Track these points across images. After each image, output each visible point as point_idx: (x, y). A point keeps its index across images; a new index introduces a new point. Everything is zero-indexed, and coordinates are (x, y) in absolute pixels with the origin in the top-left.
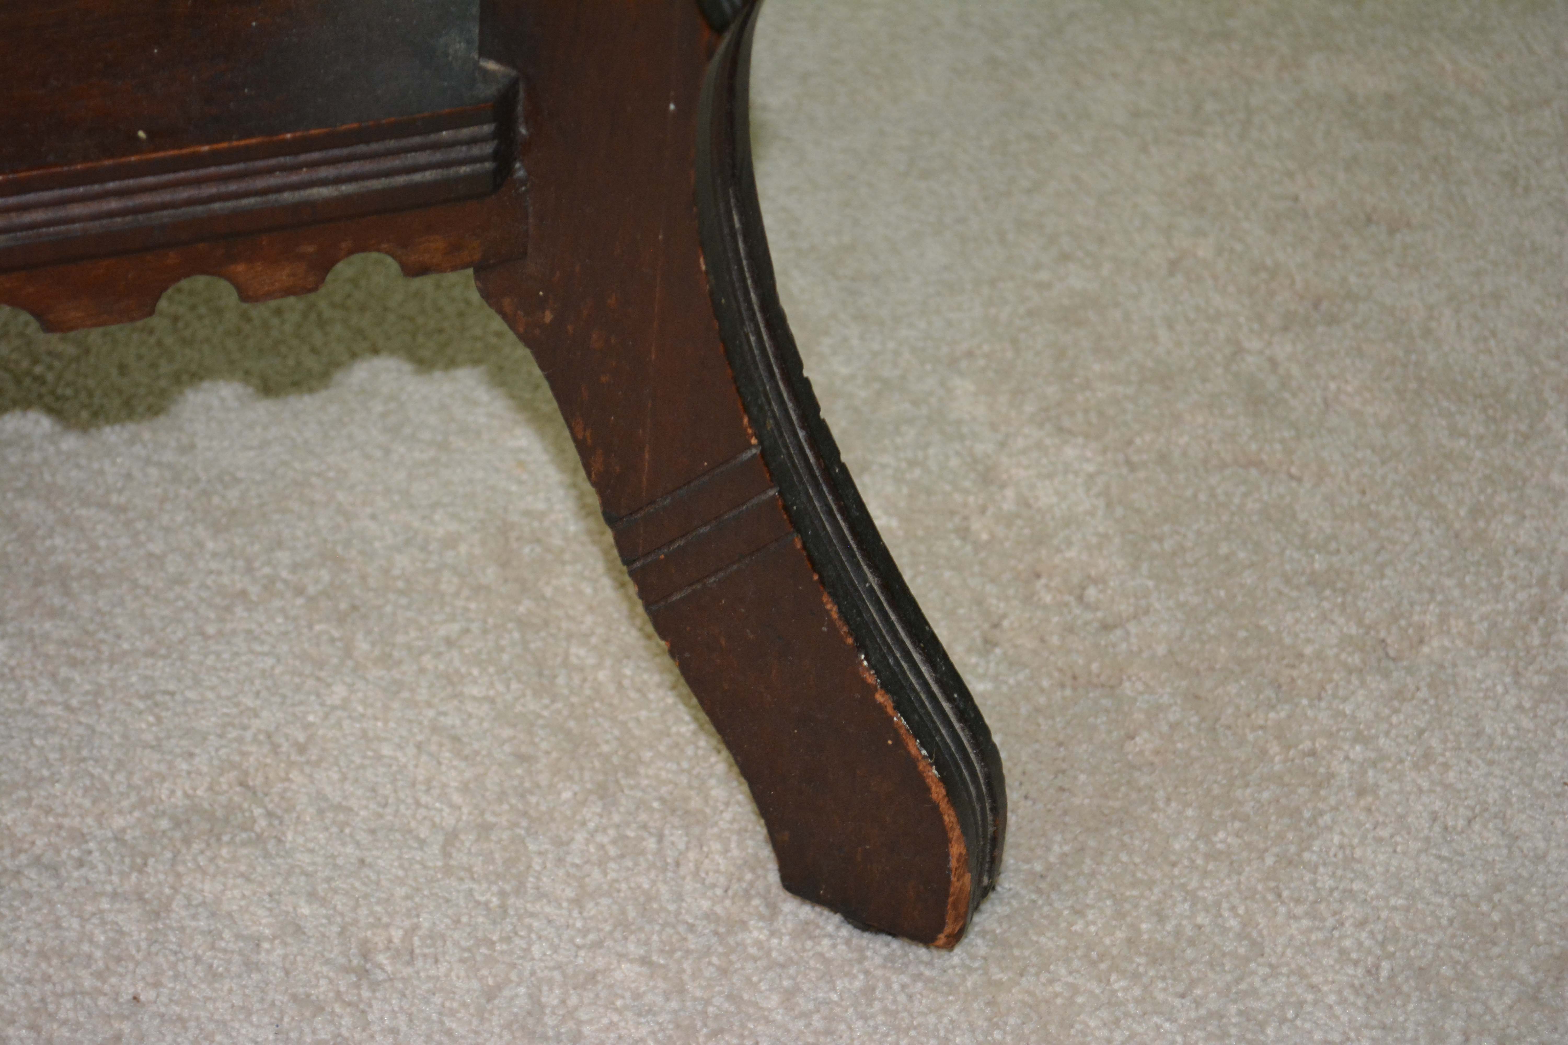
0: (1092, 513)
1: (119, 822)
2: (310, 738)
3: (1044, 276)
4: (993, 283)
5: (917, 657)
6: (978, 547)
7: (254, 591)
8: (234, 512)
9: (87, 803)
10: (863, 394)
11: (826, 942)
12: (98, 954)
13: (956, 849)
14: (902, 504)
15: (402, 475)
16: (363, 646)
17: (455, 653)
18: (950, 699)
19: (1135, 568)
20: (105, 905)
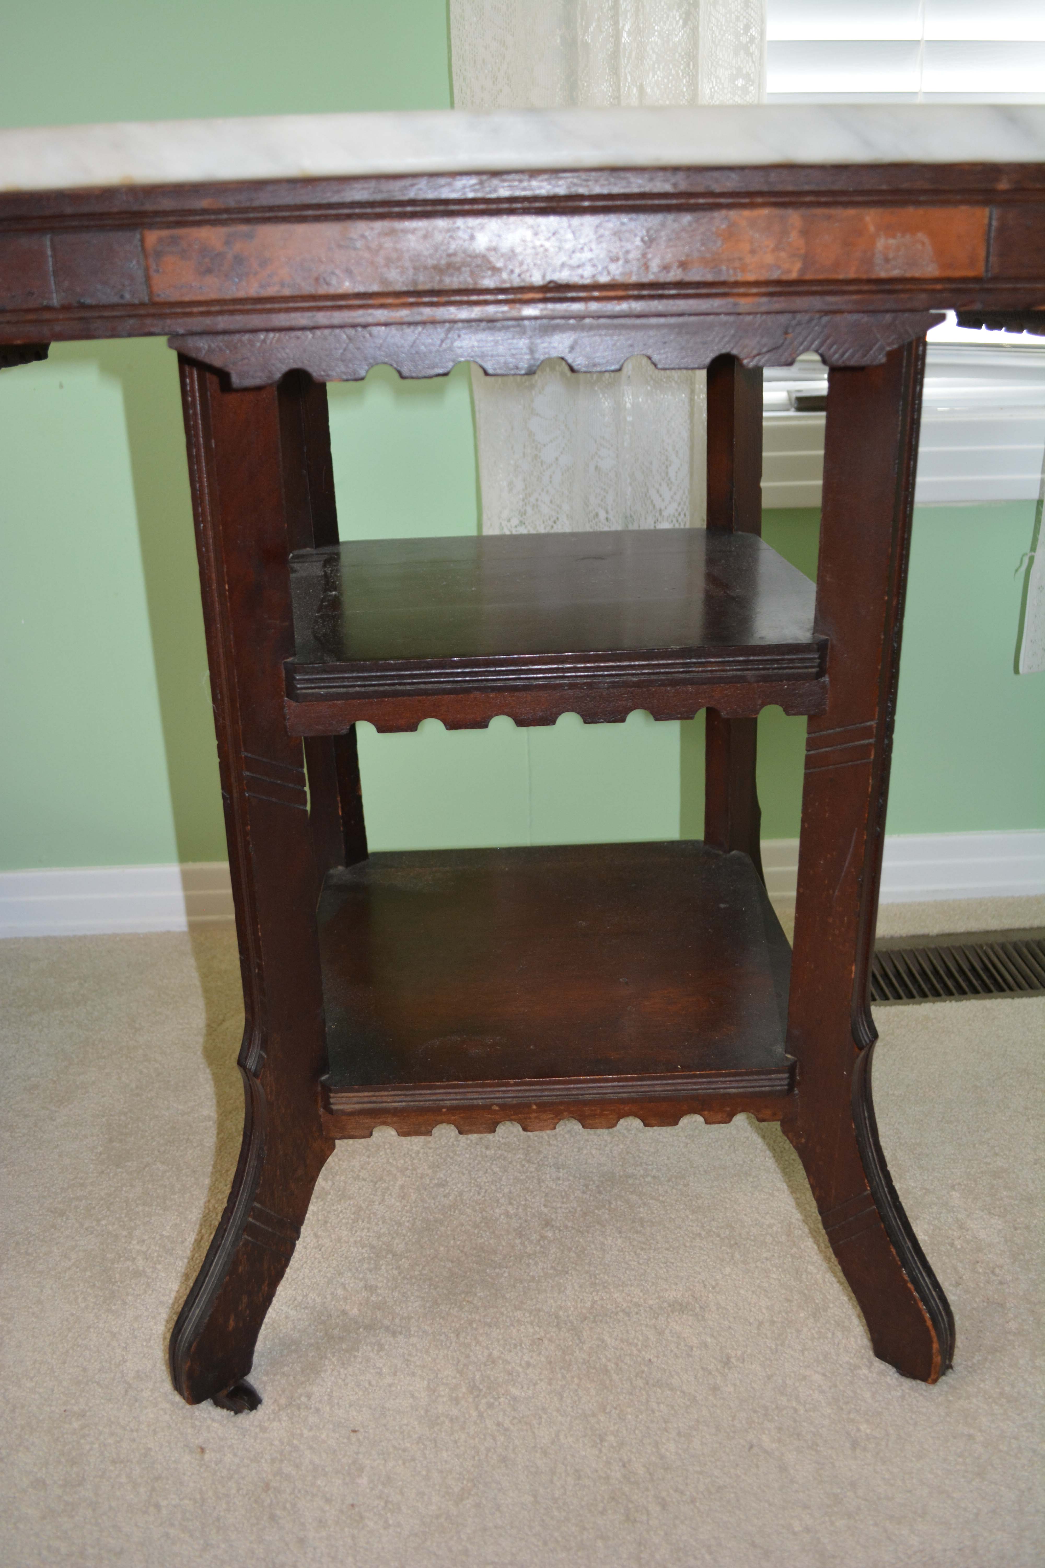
0: (999, 1243)
1: (651, 1302)
2: (717, 1284)
3: (988, 1160)
4: (969, 1161)
5: (924, 1274)
6: (956, 1250)
7: (703, 1233)
8: (699, 1207)
9: (641, 1294)
10: (919, 1193)
11: (889, 1378)
12: (639, 1343)
13: (935, 1346)
14: (930, 1232)
15: (757, 1202)
16: (737, 1256)
17: (768, 1262)
18: (935, 1291)
19: (1013, 1263)
20: (643, 1328)
